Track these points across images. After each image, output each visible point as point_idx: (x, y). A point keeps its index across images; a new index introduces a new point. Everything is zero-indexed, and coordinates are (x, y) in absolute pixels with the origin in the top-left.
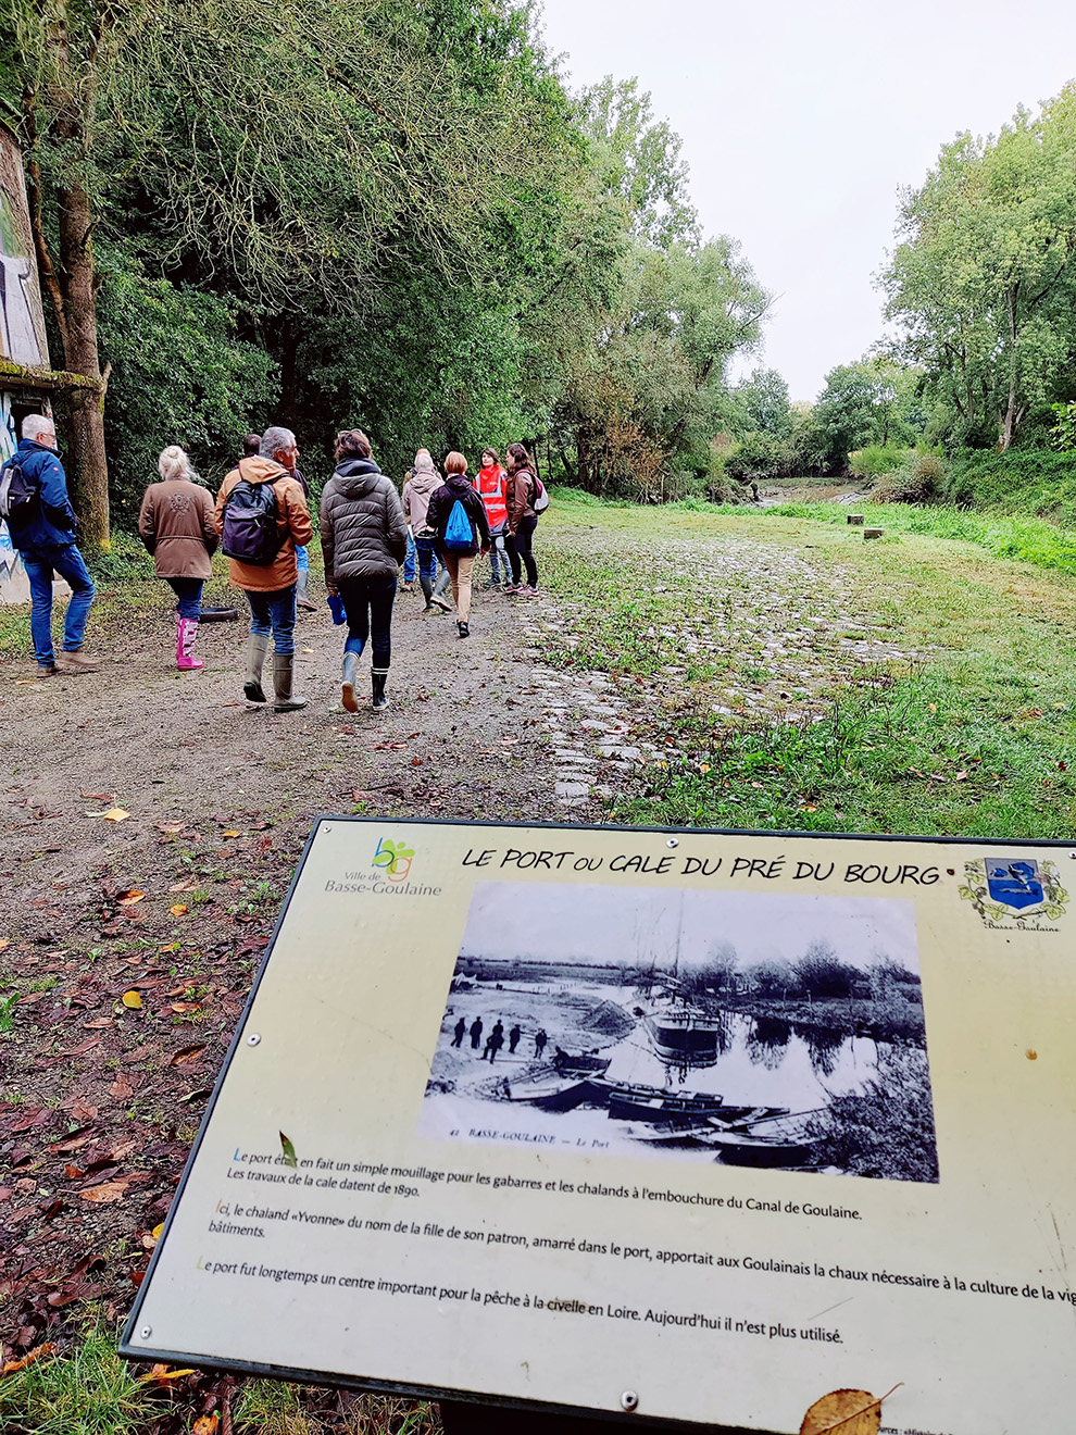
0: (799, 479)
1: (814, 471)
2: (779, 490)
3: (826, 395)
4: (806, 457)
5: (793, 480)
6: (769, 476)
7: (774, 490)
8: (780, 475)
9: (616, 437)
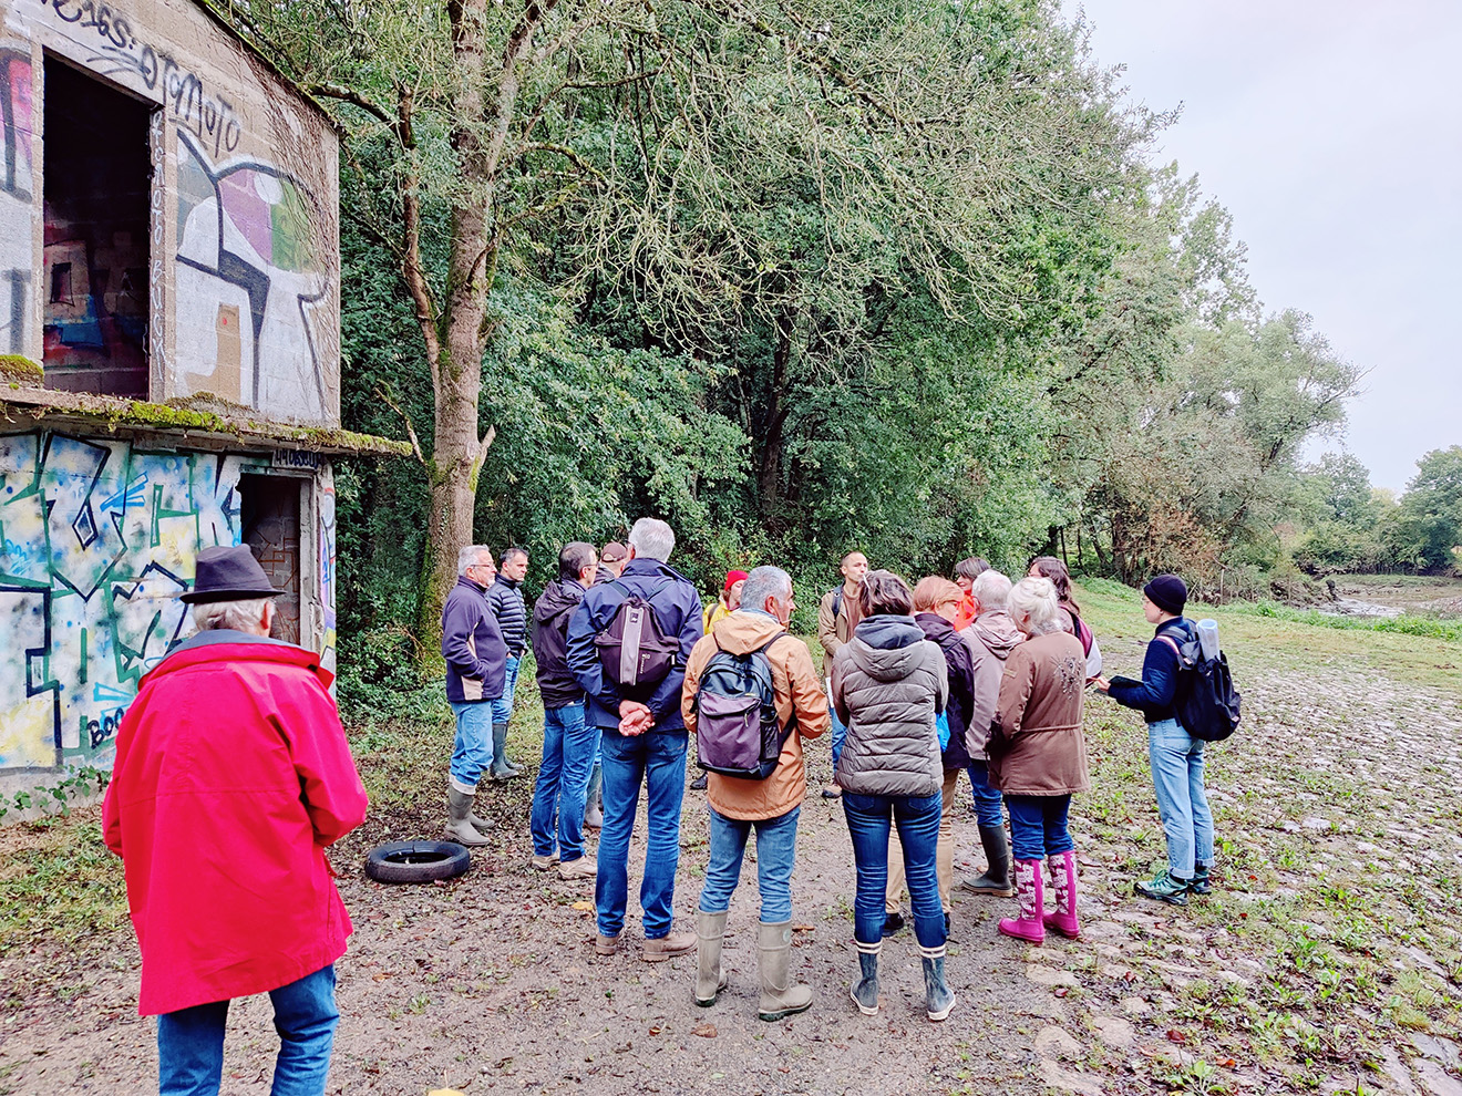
0: (1386, 577)
1: (1407, 568)
2: (1360, 587)
3: (1420, 483)
4: (1395, 552)
5: (1380, 578)
6: (1348, 572)
7: (1355, 588)
8: (1360, 571)
9: (1162, 526)
